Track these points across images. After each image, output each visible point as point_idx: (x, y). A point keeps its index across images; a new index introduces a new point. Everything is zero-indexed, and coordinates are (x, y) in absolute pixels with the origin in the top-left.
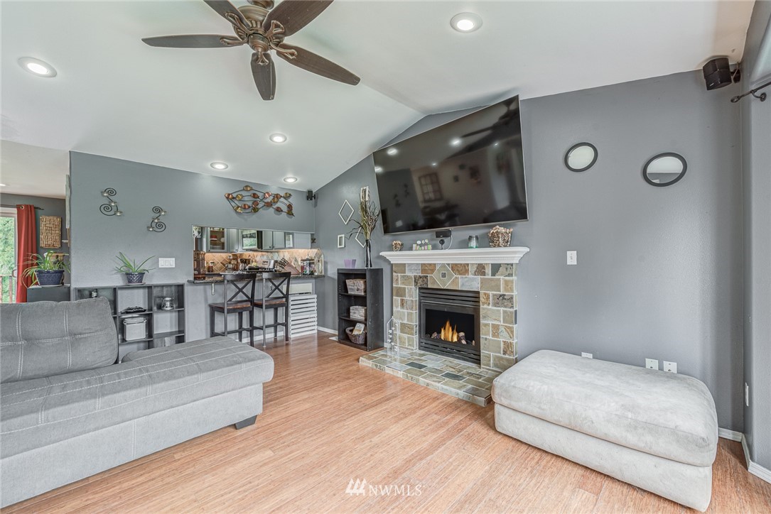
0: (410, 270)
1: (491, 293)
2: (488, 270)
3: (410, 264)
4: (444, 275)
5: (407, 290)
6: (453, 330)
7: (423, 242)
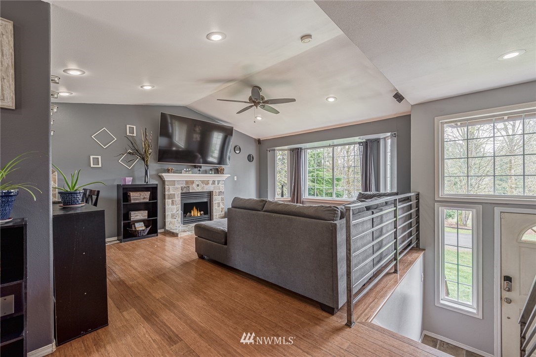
0: (178, 184)
1: (217, 191)
2: (216, 183)
3: (178, 181)
4: (198, 185)
5: (176, 195)
6: (197, 211)
7: (187, 170)
